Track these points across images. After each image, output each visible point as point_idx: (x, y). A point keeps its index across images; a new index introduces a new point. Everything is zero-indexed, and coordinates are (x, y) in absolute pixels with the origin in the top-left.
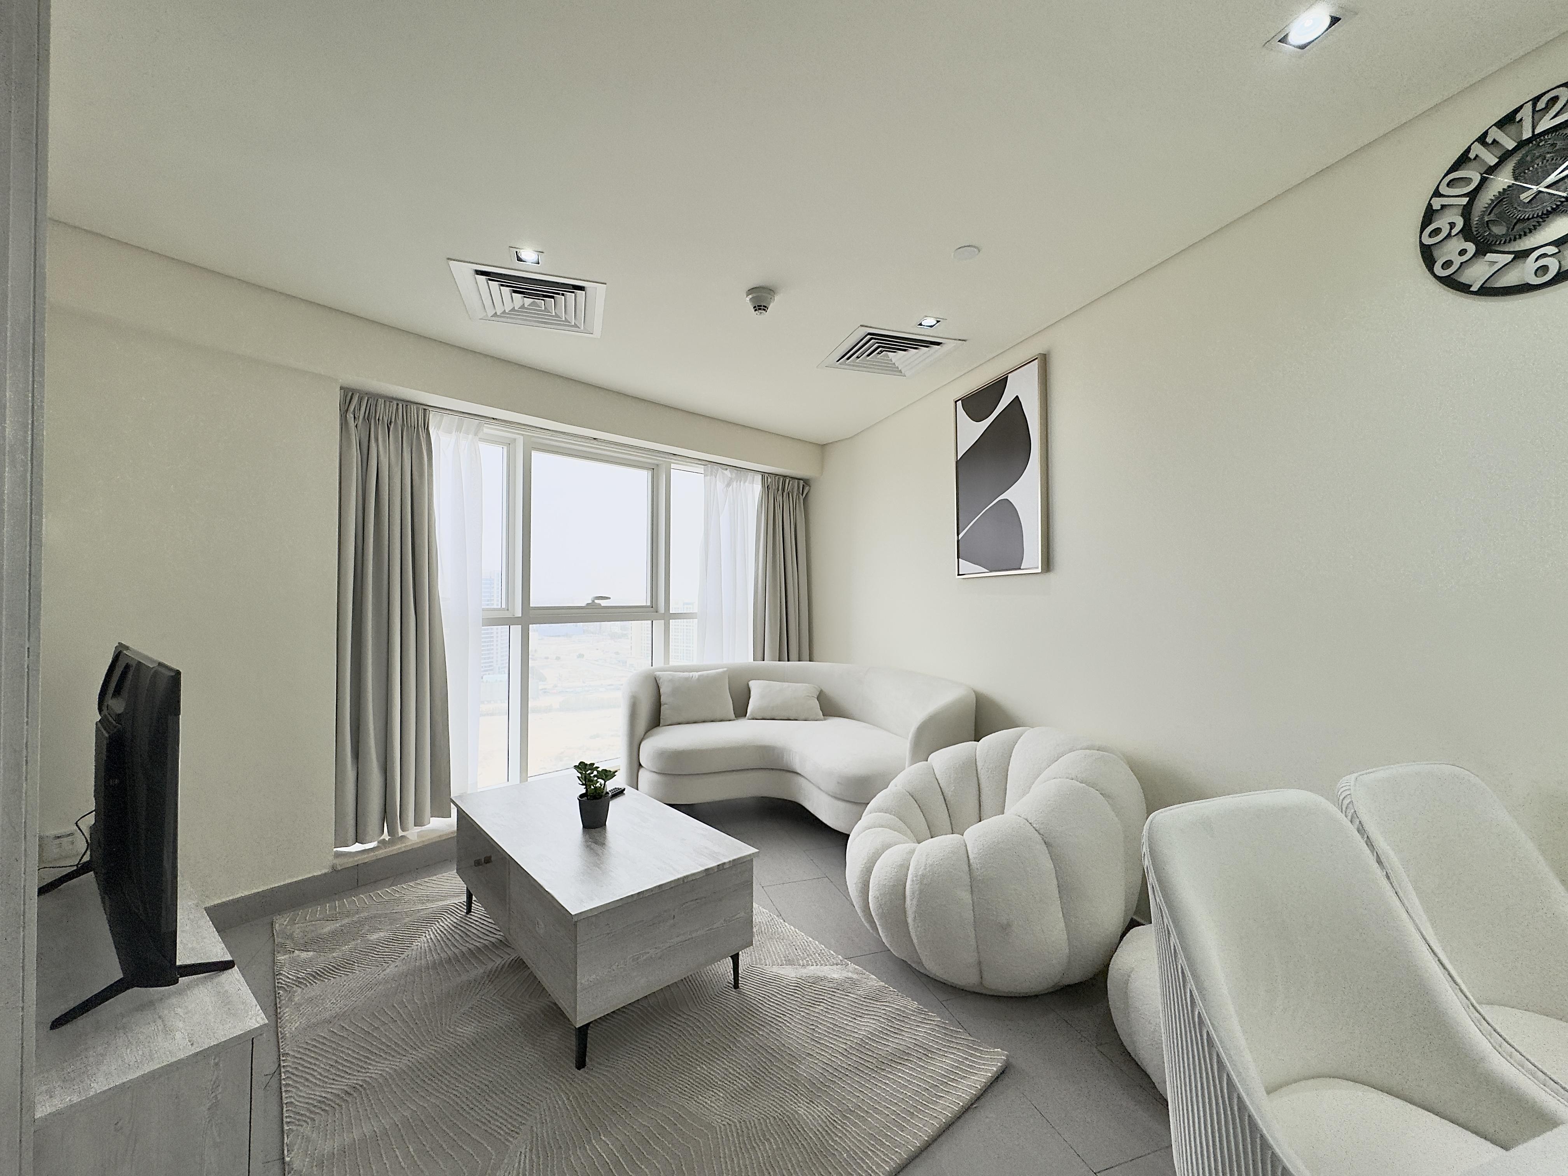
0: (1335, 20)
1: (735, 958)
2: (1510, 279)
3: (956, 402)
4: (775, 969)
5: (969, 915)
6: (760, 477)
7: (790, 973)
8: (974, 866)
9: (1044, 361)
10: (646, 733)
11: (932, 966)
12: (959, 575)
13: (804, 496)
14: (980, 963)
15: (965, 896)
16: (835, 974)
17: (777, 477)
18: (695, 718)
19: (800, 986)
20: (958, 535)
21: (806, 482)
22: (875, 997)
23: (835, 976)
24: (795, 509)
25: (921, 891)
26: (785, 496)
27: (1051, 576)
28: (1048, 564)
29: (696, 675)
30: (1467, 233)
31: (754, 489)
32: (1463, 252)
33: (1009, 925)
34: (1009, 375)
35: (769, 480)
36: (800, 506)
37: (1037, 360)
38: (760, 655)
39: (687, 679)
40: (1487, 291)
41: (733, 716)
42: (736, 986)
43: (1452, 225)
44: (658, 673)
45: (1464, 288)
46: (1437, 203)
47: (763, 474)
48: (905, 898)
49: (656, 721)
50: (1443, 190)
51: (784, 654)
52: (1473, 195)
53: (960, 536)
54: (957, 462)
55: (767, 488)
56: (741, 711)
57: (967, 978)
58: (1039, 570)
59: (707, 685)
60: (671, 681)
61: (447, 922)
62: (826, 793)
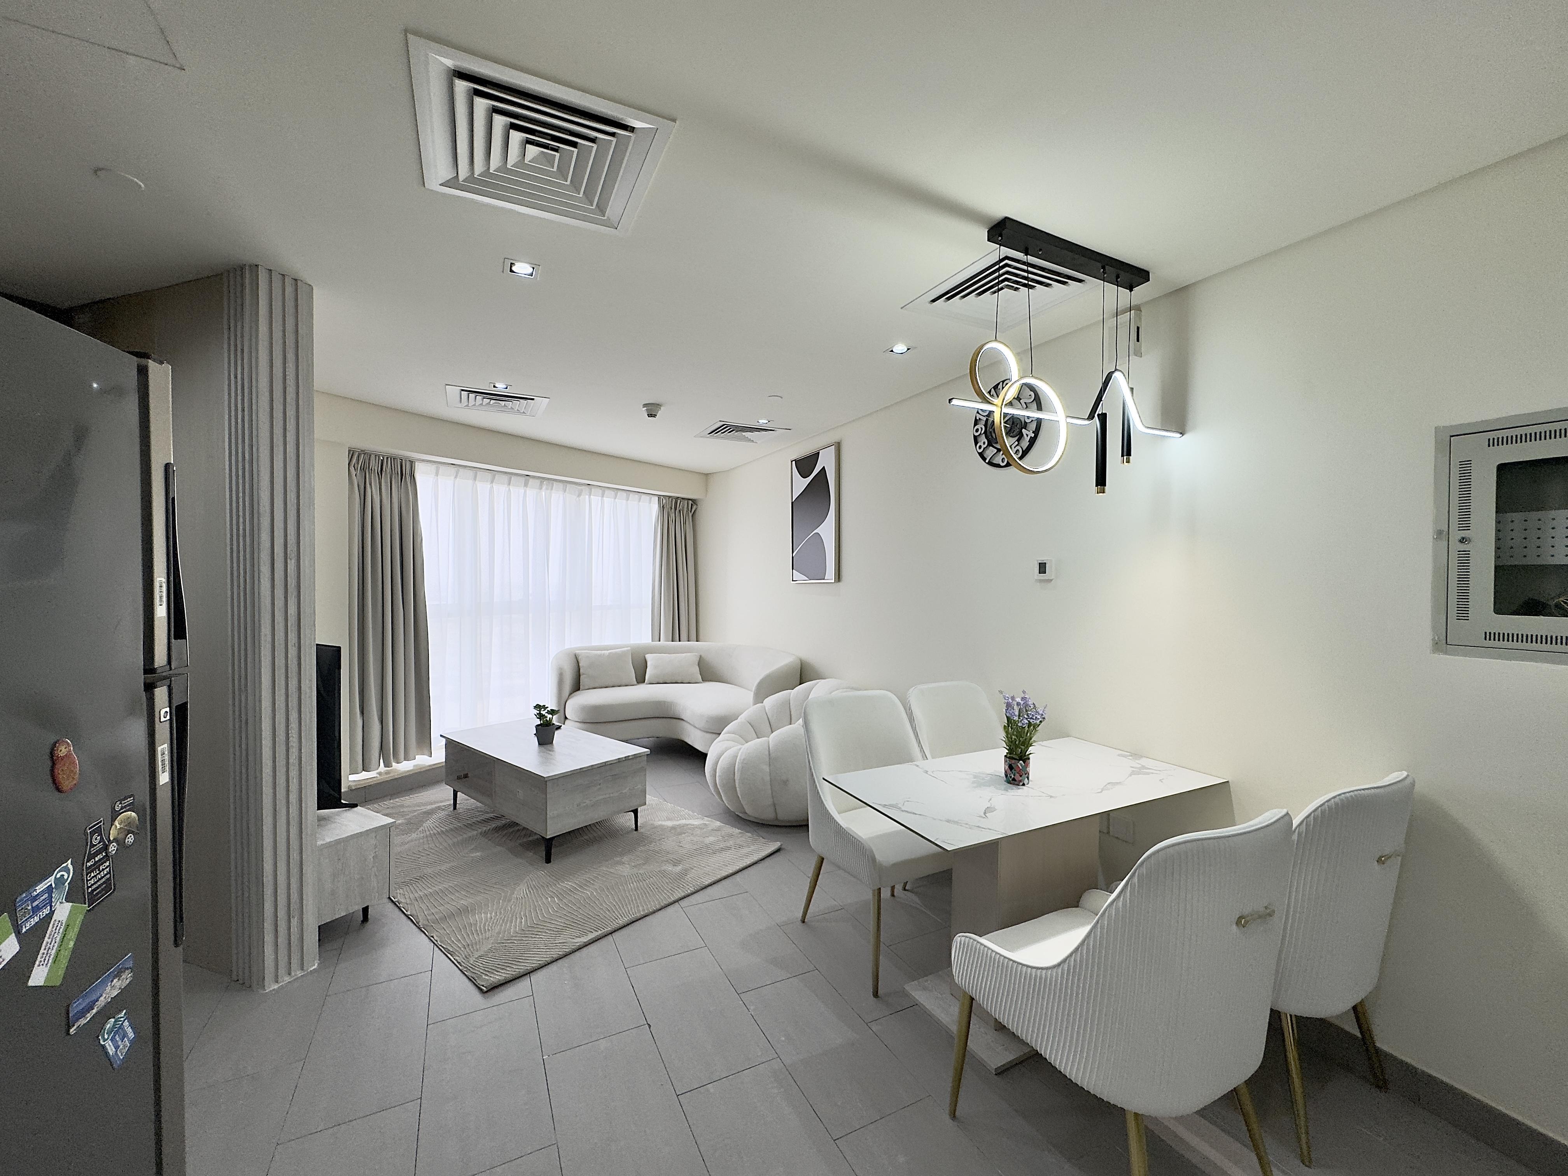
0: (908, 349)
1: (635, 812)
2: (996, 460)
3: (792, 461)
4: (660, 823)
5: (768, 778)
6: (657, 498)
7: (669, 824)
8: (771, 751)
9: (838, 446)
10: (569, 696)
11: (751, 811)
12: (793, 581)
13: (692, 512)
14: (774, 805)
15: (766, 768)
17: (670, 499)
18: (607, 685)
19: (673, 828)
20: (793, 552)
21: (694, 501)
22: (718, 829)
23: (696, 823)
24: (685, 523)
25: (743, 767)
26: (677, 513)
27: (840, 585)
28: (838, 577)
29: (607, 652)
30: (985, 435)
31: (653, 508)
32: (985, 443)
34: (820, 452)
35: (664, 501)
36: (689, 519)
37: (833, 446)
38: (656, 638)
39: (600, 656)
40: (990, 464)
41: (636, 683)
42: (636, 829)
43: (982, 429)
44: (577, 652)
45: (984, 460)
46: (978, 416)
47: (659, 496)
48: (734, 773)
49: (577, 687)
51: (676, 635)
52: (987, 417)
53: (794, 554)
54: (792, 503)
55: (662, 508)
56: (641, 679)
57: (768, 815)
58: (833, 581)
59: (616, 659)
60: (588, 657)
61: (442, 814)
62: (700, 730)
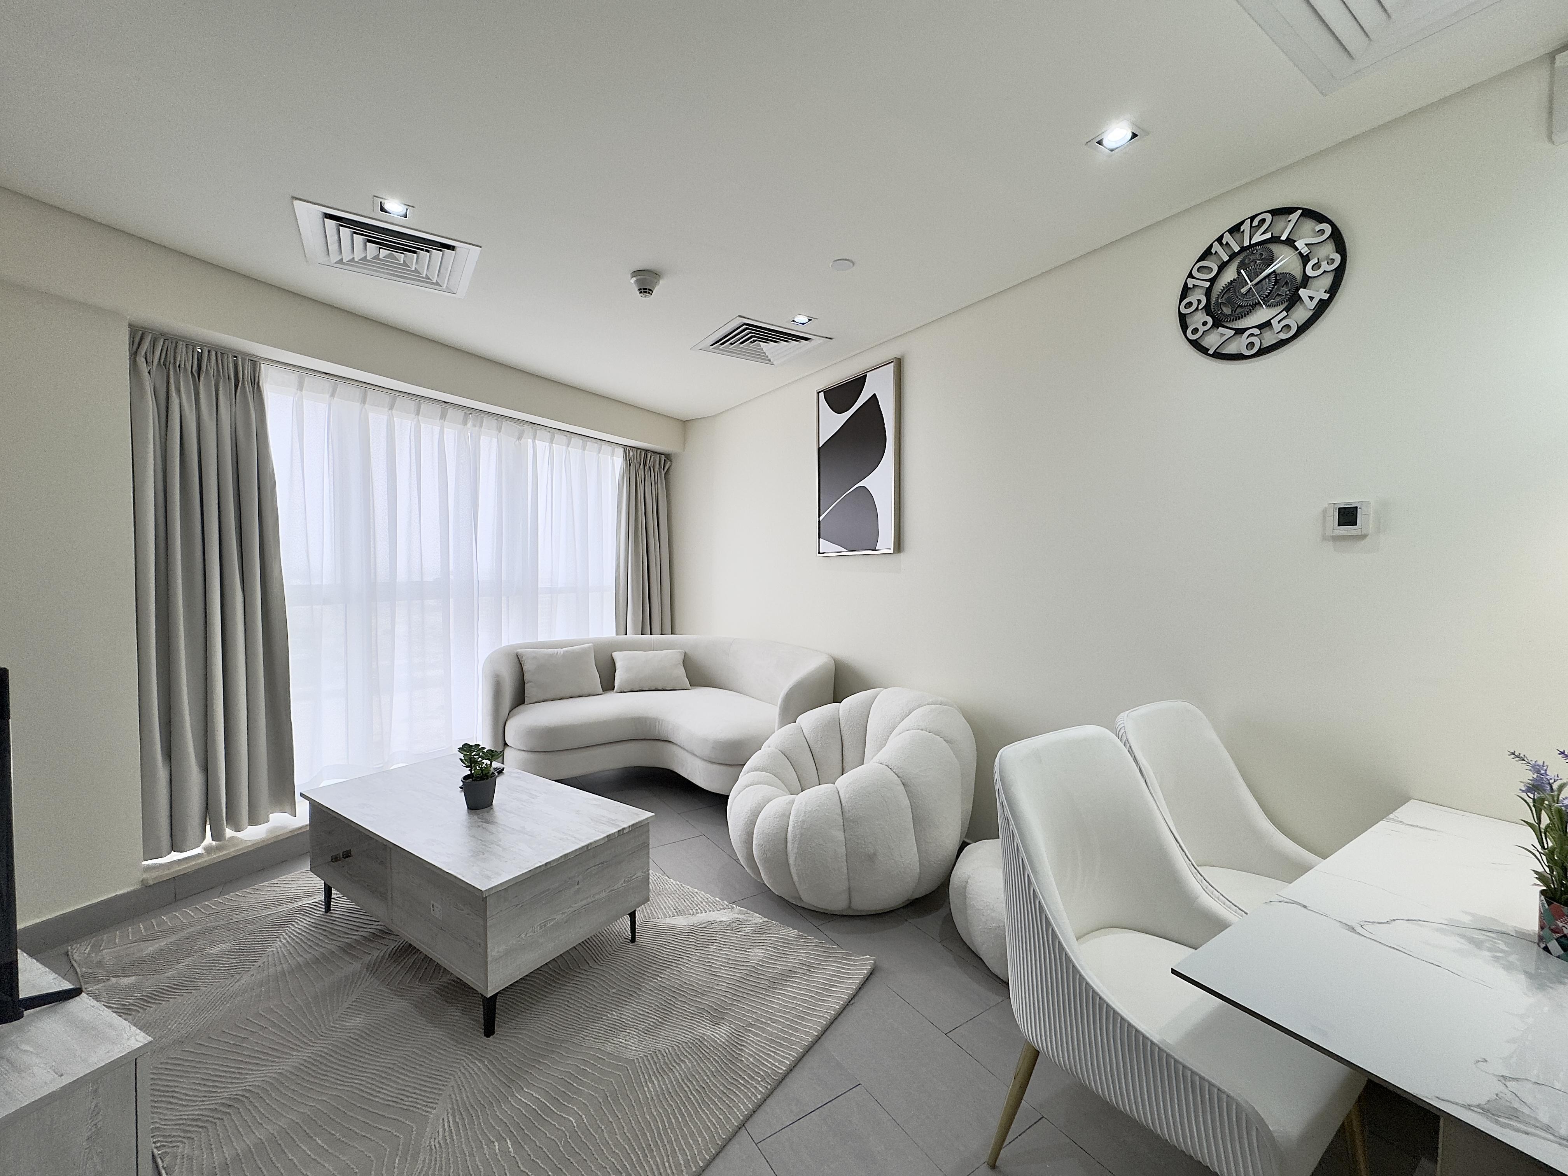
0: (1134, 135)
1: (632, 916)
2: (1231, 349)
3: (818, 393)
4: (668, 921)
5: (843, 850)
6: (622, 450)
7: (681, 922)
8: (846, 809)
9: (899, 364)
10: (510, 712)
11: (809, 898)
12: (819, 553)
13: (666, 470)
14: (849, 888)
15: (840, 835)
16: (724, 916)
17: (639, 451)
18: (562, 695)
19: (692, 931)
20: (819, 516)
21: (668, 457)
22: (761, 931)
23: (724, 919)
24: (656, 484)
25: (802, 835)
26: (646, 470)
27: (902, 555)
28: (899, 546)
29: (561, 651)
30: (1208, 310)
31: (618, 461)
32: (1205, 323)
33: (875, 854)
34: (868, 374)
35: (631, 454)
36: (661, 479)
37: (892, 364)
38: (623, 630)
39: (551, 656)
40: (1218, 355)
41: (601, 691)
42: (633, 940)
43: (1199, 301)
44: (520, 650)
45: (1204, 350)
46: (1191, 283)
47: (625, 447)
48: (786, 842)
49: (520, 699)
50: (1195, 273)
51: (646, 627)
52: (1213, 281)
53: (821, 518)
54: (819, 449)
55: (628, 461)
56: (608, 685)
57: (838, 904)
58: (892, 551)
59: (573, 660)
60: (535, 658)
61: (303, 923)
62: (700, 758)
